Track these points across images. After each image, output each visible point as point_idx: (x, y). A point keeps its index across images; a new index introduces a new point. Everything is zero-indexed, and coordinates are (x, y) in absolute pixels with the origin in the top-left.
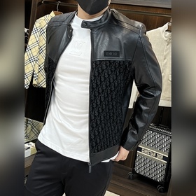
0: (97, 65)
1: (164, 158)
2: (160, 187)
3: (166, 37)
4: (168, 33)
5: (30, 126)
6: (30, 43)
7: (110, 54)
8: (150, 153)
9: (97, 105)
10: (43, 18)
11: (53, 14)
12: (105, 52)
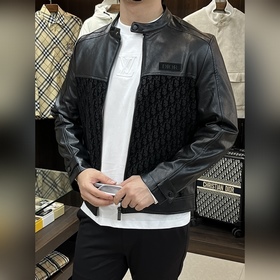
0: (148, 81)
1: (236, 191)
2: (236, 231)
3: (215, 20)
4: (218, 14)
5: (40, 177)
7: (168, 67)
8: (215, 187)
11: (44, 8)
12: (161, 64)
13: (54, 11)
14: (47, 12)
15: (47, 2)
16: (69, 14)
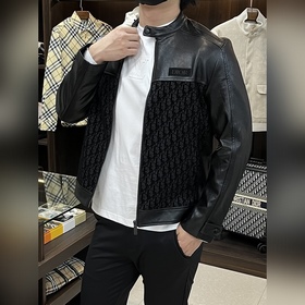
1: (263, 205)
2: (261, 246)
3: (247, 30)
4: (249, 24)
5: (65, 184)
6: (48, 64)
7: (177, 72)
8: (242, 201)
9: (153, 143)
10: (62, 23)
11: (75, 15)
12: (170, 70)
13: (84, 18)
14: (78, 19)
15: (78, 9)
16: (100, 22)
